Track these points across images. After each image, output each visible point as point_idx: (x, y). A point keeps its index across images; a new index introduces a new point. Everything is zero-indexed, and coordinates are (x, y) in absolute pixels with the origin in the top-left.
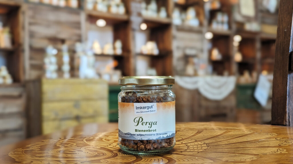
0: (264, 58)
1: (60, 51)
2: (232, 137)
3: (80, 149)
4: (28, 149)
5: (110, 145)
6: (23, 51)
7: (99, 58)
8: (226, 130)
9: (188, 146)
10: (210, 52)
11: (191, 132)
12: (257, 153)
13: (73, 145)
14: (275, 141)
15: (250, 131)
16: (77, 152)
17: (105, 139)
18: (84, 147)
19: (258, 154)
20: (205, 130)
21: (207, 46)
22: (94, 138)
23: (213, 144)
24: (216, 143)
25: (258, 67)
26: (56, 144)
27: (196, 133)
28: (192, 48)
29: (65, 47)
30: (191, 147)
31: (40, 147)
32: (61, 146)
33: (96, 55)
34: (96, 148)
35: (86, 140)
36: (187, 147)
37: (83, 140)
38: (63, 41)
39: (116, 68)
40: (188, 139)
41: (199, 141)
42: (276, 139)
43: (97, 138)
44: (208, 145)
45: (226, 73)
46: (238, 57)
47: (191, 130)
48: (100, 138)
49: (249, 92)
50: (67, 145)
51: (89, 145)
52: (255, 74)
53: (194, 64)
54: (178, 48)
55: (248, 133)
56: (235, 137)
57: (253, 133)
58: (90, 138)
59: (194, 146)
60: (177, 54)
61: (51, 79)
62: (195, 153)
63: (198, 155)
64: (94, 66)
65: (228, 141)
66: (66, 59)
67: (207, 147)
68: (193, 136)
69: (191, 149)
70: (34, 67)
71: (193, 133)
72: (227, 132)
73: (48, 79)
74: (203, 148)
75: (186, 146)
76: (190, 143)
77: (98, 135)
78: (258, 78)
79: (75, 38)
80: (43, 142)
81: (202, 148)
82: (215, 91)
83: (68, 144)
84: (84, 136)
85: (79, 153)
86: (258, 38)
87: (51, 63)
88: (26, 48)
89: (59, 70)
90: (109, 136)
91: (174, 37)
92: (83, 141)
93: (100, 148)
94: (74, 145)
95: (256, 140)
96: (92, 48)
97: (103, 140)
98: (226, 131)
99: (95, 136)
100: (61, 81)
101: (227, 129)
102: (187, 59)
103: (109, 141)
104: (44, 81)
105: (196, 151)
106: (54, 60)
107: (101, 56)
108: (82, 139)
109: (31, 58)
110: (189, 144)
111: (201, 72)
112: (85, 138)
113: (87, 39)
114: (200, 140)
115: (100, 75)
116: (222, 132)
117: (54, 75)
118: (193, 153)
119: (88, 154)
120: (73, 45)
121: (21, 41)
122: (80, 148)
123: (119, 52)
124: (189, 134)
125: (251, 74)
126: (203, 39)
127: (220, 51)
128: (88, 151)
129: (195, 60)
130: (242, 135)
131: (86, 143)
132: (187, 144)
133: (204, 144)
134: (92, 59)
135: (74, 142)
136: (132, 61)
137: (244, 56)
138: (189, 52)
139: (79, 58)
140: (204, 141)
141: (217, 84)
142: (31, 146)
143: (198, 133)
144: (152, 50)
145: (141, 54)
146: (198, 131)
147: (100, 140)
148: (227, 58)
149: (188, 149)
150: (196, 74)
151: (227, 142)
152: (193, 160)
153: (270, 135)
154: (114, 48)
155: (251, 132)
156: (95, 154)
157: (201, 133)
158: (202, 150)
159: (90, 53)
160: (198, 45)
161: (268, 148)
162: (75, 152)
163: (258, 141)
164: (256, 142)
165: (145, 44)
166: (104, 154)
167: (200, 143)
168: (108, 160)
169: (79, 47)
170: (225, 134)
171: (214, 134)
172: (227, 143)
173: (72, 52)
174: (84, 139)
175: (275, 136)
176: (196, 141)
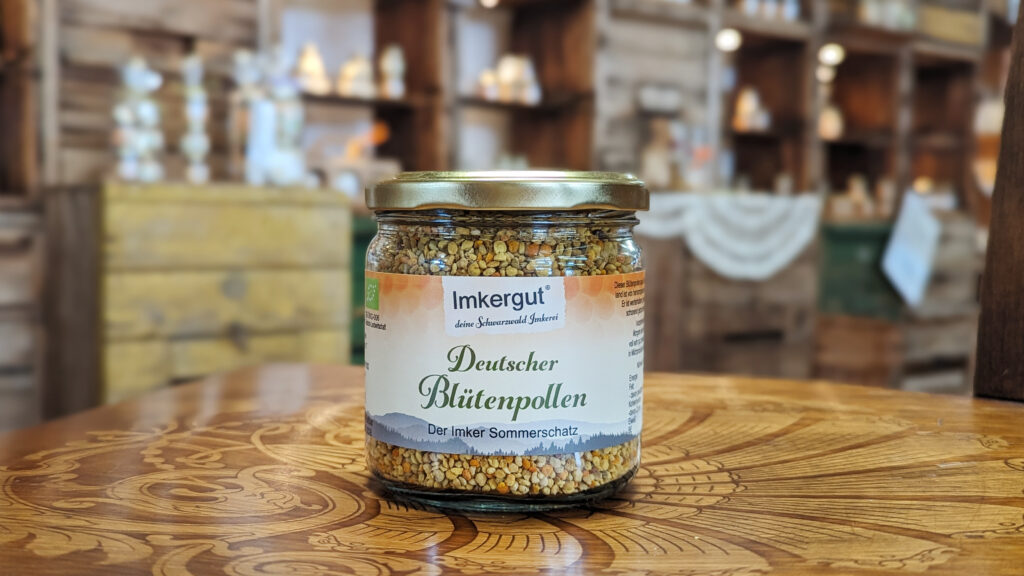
0: (922, 129)
1: (171, 77)
2: (829, 445)
3: (236, 477)
4: (29, 473)
5: (354, 460)
6: (37, 75)
7: (319, 111)
8: (803, 415)
9: (657, 478)
10: (730, 103)
11: (668, 415)
12: (944, 527)
13: (206, 457)
14: (1003, 471)
15: (894, 422)
16: (220, 493)
17: (337, 437)
18: (252, 470)
19: (949, 536)
20: (719, 412)
21: (720, 78)
22: (293, 430)
23: (754, 475)
24: (766, 469)
25: (901, 162)
26: (143, 452)
27: (685, 424)
28: (664, 86)
29: (191, 66)
30: (668, 481)
31: (77, 466)
32: (162, 460)
33: (308, 98)
34: (301, 474)
35: (263, 438)
36: (653, 481)
37: (249, 437)
38: (187, 43)
39: (383, 151)
40: (655, 444)
41: (699, 457)
42: (1006, 463)
43: (304, 429)
44: (736, 476)
45: (784, 182)
46: (830, 125)
47: (667, 409)
48: (315, 430)
49: (864, 254)
50: (187, 456)
51: (272, 461)
52: (887, 190)
53: (672, 145)
54: (613, 82)
55: (888, 432)
56: (840, 446)
57: (912, 432)
58: (277, 429)
59: (683, 480)
60: (609, 106)
61: (136, 182)
62: (686, 510)
63: (701, 522)
64: (298, 142)
65: (815, 461)
66: (197, 111)
67: (734, 486)
68: (675, 432)
69: (668, 490)
70: (73, 136)
71: (673, 420)
72: (808, 422)
73: (125, 183)
74: (718, 489)
75: (651, 476)
76: (668, 466)
77: (310, 416)
78: (898, 204)
79: (233, 31)
80: (94, 440)
81: (712, 488)
82: (744, 248)
83: (188, 453)
84: (255, 421)
85: (227, 499)
86: (905, 54)
87: (138, 124)
88: (49, 63)
89: (171, 152)
90: (350, 423)
91: (602, 42)
92: (250, 443)
93: (313, 474)
94: (212, 459)
95: (926, 464)
96: (294, 73)
97: (329, 438)
98: (803, 419)
99: (298, 422)
100: (178, 191)
101: (806, 409)
102: (645, 124)
103: (349, 443)
104: (112, 190)
105: (690, 500)
106: (148, 111)
107: (328, 104)
108: (248, 434)
109: (65, 105)
110: (660, 471)
111: (695, 177)
112: (260, 427)
113: (276, 38)
114: (705, 450)
115: (321, 175)
116: (788, 421)
117: (152, 171)
118: (680, 510)
119: (264, 501)
120: (227, 59)
121: (30, 36)
122: (232, 473)
123: (394, 89)
124: (658, 423)
125: (872, 189)
126: (708, 51)
127: (765, 100)
128: (265, 489)
129: (676, 130)
130: (866, 439)
131: (260, 452)
132: (655, 468)
133: (720, 470)
134: (293, 113)
135: (214, 446)
136: (443, 124)
137: (849, 122)
138: (652, 98)
139: (245, 105)
140: (720, 458)
141: (752, 222)
142: (45, 458)
143: (693, 424)
144: (518, 85)
145: (479, 102)
146: (695, 412)
147: (314, 440)
148: (790, 125)
149: (659, 490)
150: (675, 184)
151: (812, 466)
152: (681, 549)
153: (979, 445)
154: (378, 76)
155: (899, 425)
156: (289, 505)
157: (707, 423)
158: (712, 501)
159: (285, 91)
160: (688, 73)
161: (983, 506)
162: (212, 490)
163: (934, 471)
164: (929, 472)
165: (494, 64)
166: (328, 506)
167: (702, 465)
168: (340, 534)
169: (246, 68)
170: (801, 431)
171: (756, 429)
172: (810, 472)
173: (221, 85)
174: (254, 431)
175: (1000, 450)
176: (688, 457)
